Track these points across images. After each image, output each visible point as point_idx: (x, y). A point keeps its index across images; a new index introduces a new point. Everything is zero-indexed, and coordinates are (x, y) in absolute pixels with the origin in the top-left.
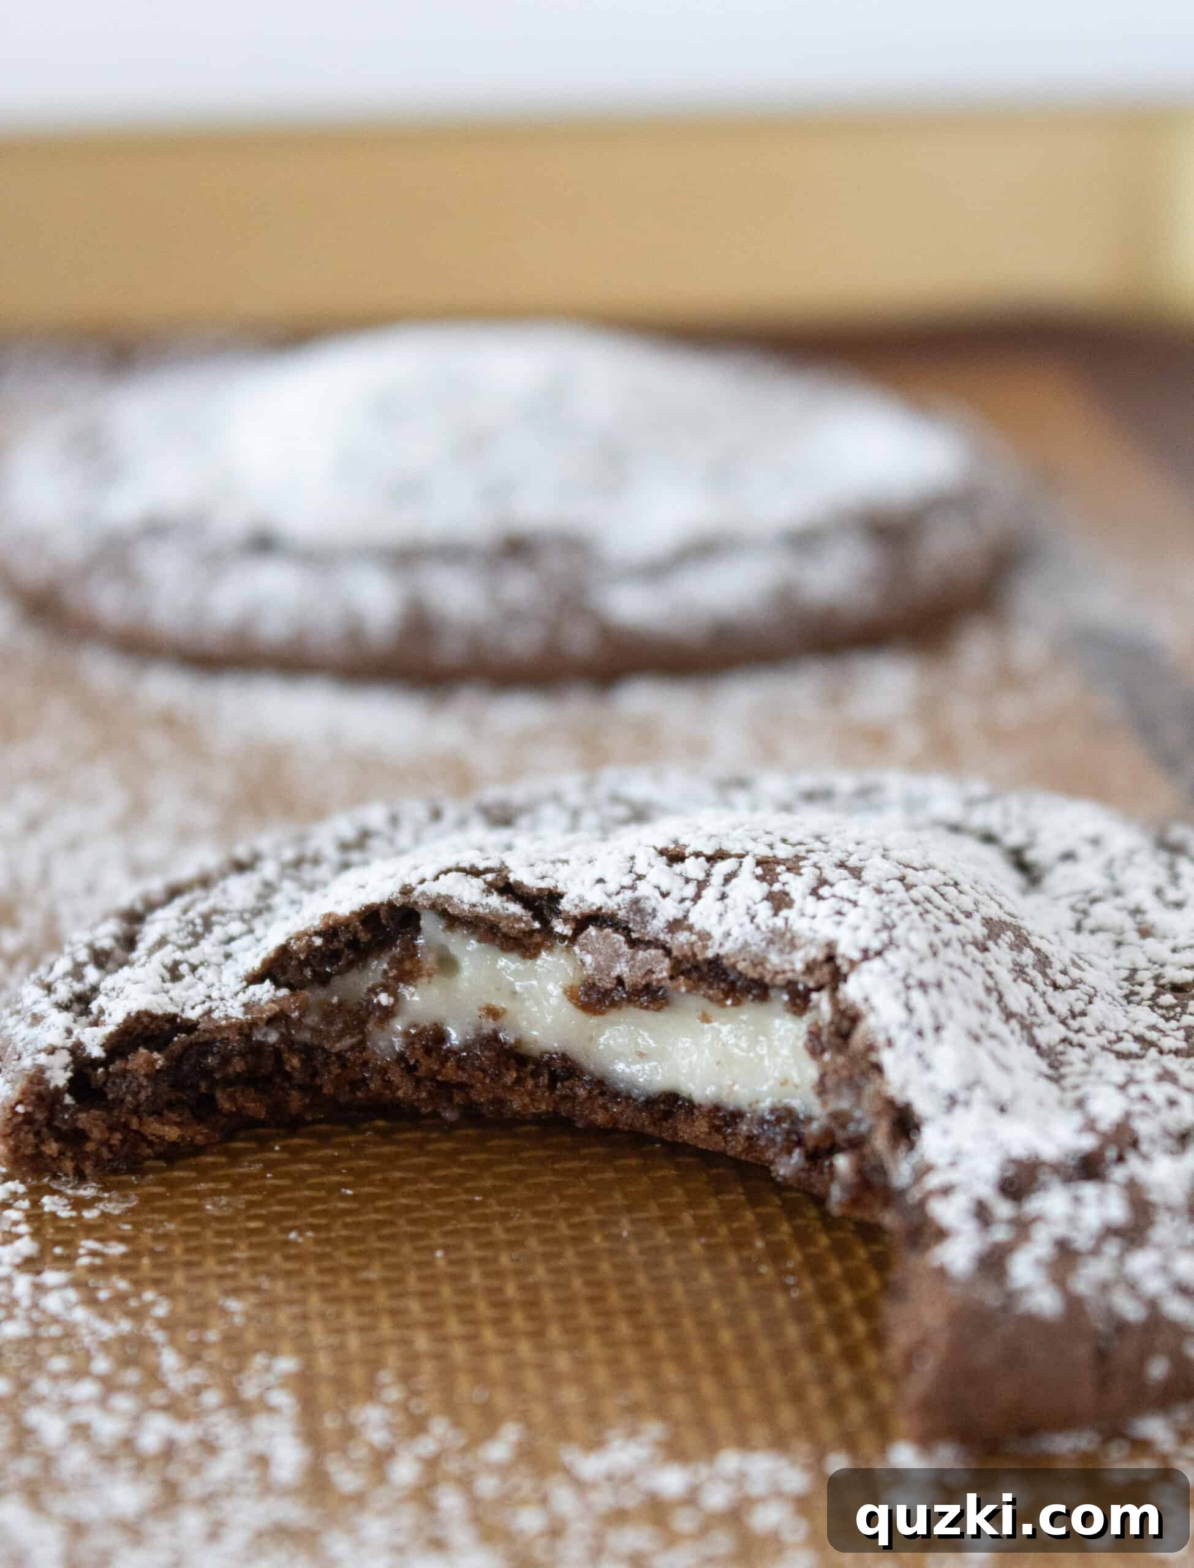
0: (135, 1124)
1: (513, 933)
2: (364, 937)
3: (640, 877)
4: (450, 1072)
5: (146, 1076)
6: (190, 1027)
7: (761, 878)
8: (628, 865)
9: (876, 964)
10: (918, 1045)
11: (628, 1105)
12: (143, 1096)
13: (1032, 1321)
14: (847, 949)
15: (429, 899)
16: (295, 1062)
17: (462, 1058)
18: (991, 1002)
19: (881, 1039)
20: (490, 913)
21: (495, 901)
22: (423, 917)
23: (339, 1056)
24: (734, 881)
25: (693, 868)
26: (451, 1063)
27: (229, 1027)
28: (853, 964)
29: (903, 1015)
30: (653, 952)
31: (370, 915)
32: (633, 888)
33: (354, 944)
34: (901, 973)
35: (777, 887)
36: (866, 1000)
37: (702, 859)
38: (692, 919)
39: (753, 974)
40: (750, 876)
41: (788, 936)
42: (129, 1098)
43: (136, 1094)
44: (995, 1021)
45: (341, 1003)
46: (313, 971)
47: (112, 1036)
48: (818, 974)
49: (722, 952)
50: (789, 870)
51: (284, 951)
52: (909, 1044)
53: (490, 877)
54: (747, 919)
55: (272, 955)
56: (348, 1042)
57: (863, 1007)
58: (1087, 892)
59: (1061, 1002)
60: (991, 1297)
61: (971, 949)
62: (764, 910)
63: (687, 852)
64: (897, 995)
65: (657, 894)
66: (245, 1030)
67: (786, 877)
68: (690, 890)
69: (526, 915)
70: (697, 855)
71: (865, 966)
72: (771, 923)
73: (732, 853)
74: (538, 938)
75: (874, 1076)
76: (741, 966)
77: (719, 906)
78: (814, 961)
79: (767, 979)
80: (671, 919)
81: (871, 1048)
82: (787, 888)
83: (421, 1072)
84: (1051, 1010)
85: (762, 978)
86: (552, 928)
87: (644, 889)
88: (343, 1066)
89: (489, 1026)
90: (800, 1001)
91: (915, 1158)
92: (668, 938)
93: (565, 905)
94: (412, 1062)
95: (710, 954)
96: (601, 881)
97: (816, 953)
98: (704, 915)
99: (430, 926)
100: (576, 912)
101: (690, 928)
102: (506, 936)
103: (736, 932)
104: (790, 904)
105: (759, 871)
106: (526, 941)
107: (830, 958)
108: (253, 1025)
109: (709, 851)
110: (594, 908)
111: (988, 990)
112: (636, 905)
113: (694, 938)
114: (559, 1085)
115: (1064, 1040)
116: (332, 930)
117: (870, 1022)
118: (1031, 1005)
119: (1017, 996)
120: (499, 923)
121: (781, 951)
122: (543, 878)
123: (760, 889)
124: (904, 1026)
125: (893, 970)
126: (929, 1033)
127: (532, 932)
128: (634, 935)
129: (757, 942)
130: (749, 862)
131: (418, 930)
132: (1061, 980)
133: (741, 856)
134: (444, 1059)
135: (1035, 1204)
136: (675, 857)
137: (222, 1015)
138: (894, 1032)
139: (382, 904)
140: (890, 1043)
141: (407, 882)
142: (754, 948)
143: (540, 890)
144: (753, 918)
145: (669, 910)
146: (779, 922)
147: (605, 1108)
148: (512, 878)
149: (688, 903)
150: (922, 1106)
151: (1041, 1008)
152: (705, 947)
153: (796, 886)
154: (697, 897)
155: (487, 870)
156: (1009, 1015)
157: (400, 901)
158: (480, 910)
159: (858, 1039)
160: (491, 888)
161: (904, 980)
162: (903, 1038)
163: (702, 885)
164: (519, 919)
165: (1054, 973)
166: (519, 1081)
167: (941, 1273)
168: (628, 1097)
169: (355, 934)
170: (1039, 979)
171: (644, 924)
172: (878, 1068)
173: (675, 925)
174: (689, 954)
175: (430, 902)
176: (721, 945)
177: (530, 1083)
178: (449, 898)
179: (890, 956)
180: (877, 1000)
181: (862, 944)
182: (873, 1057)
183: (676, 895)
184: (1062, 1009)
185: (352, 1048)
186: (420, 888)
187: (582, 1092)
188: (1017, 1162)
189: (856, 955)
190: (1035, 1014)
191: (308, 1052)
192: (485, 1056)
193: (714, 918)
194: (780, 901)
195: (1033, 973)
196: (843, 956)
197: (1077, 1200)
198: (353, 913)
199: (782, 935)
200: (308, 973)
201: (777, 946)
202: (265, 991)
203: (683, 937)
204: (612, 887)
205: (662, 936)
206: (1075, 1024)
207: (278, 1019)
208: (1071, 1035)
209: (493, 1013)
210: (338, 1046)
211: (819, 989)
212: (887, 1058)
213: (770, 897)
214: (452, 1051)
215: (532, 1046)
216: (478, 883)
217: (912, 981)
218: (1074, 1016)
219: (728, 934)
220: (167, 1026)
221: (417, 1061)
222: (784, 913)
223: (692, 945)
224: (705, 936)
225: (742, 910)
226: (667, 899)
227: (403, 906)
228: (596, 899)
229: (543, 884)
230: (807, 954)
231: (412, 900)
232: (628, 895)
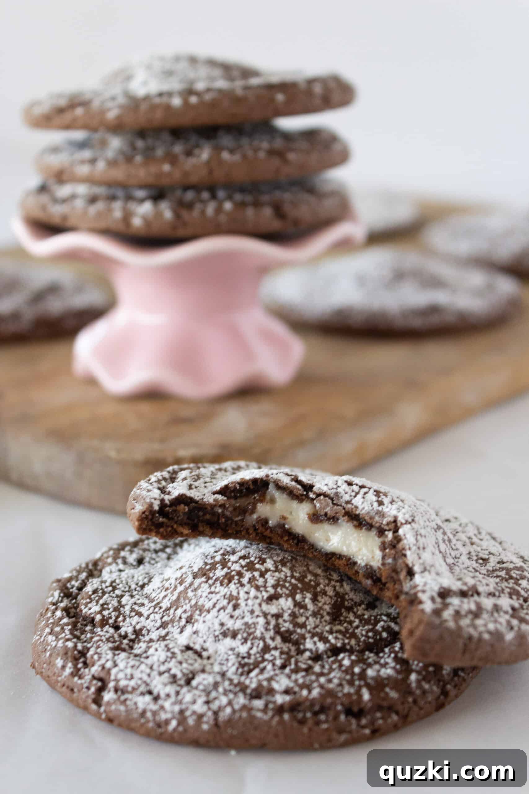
0: (175, 526)
1: (297, 494)
2: (252, 487)
3: (338, 487)
4: (268, 533)
5: (182, 512)
6: (196, 502)
7: (376, 495)
8: (336, 483)
9: (408, 526)
10: (418, 551)
11: (319, 554)
12: (180, 518)
13: (448, 629)
14: (401, 519)
15: (274, 479)
16: (223, 520)
17: (272, 530)
18: (436, 546)
19: (407, 547)
20: (292, 486)
21: (293, 483)
22: (270, 485)
23: (236, 522)
24: (367, 495)
25: (356, 488)
26: (269, 530)
27: (208, 504)
28: (402, 524)
29: (415, 542)
30: (340, 507)
31: (255, 481)
32: (336, 489)
33: (248, 489)
34: (416, 530)
35: (380, 499)
36: (404, 535)
37: (358, 487)
38: (353, 502)
39: (370, 522)
40: (372, 494)
41: (382, 513)
42: (176, 518)
43: (178, 517)
44: (437, 552)
45: (239, 506)
46: (234, 494)
47: (173, 499)
48: (390, 526)
49: (361, 513)
50: (384, 495)
51: (226, 487)
52: (415, 550)
53: (293, 477)
54: (370, 506)
55: (223, 487)
56: (240, 518)
57: (403, 537)
58: (455, 530)
59: (453, 553)
60: (437, 621)
61: (433, 530)
62: (376, 505)
63: (354, 483)
64: (414, 536)
65: (343, 492)
66: (212, 506)
67: (382, 497)
68: (353, 494)
69: (302, 490)
70: (357, 485)
71: (405, 526)
72: (378, 508)
73: (367, 487)
74: (304, 497)
75: (403, 557)
76: (366, 518)
77: (362, 500)
78: (390, 521)
79: (374, 524)
80: (347, 500)
81: (404, 549)
82: (383, 500)
83: (259, 531)
84: (450, 554)
85: (372, 523)
86: (309, 495)
87: (339, 490)
88: (236, 525)
89: (283, 522)
90: (381, 532)
91: (412, 583)
92: (345, 505)
93: (315, 489)
94: (257, 528)
95: (357, 512)
96: (326, 485)
97: (392, 519)
98: (358, 501)
99: (271, 488)
100: (318, 492)
101: (352, 504)
102: (294, 495)
103: (366, 508)
104: (384, 504)
105: (375, 493)
106: (300, 497)
107: (395, 521)
108: (215, 506)
109: (360, 484)
110: (324, 492)
111: (436, 543)
112: (337, 494)
113: (353, 507)
114: (300, 544)
115: (453, 564)
116: (243, 483)
117: (405, 542)
118: (445, 552)
119: (443, 547)
120: (294, 490)
121: (379, 517)
122: (309, 480)
123: (375, 498)
124: (414, 545)
125: (413, 529)
126: (421, 549)
127: (302, 495)
128: (335, 502)
129: (372, 513)
130: (372, 491)
131: (268, 488)
132: (454, 547)
133: (370, 488)
134: (266, 529)
135: (449, 600)
136: (350, 484)
137: (207, 500)
138: (411, 546)
139: (259, 478)
140: (410, 549)
141: (268, 473)
142: (371, 514)
143: (308, 484)
144: (372, 506)
145: (347, 498)
146: (380, 508)
147: (312, 553)
148: (299, 479)
149: (352, 497)
150: (416, 569)
151: (448, 553)
152: (356, 510)
153: (386, 501)
154: (355, 496)
155: (291, 475)
156: (440, 552)
157: (264, 479)
158: (289, 485)
159: (400, 546)
160: (292, 480)
161: (416, 532)
162: (414, 548)
163: (357, 493)
164: (300, 490)
165: (452, 544)
166: (287, 540)
167: (423, 611)
168: (320, 551)
169: (249, 486)
170: (449, 545)
171: (338, 499)
172: (405, 556)
173: (348, 502)
174: (351, 511)
175: (274, 481)
176: (361, 511)
177: (291, 541)
178: (280, 480)
179: (413, 524)
180: (408, 536)
181: (406, 519)
182: (404, 552)
183: (349, 493)
184: (453, 555)
185: (240, 520)
186: (271, 476)
187: (306, 547)
188: (444, 589)
189: (404, 522)
190: (446, 554)
191: (227, 518)
192: (279, 531)
193: (360, 503)
194: (381, 503)
195: (447, 543)
196: (400, 521)
197: (462, 602)
198: (250, 479)
199: (380, 513)
200: (233, 494)
201: (378, 515)
202: (219, 497)
203: (349, 506)
204: (331, 487)
205: (343, 504)
206: (456, 560)
207: (223, 506)
208: (455, 563)
209: (284, 518)
210: (237, 519)
211: (389, 530)
212: (408, 553)
213: (378, 501)
214: (270, 527)
215: (293, 531)
216: (289, 478)
217: (418, 533)
218: (456, 558)
219: (364, 508)
220: (189, 500)
221: (258, 528)
222: (382, 506)
223: (352, 509)
224: (357, 507)
225: (369, 503)
226: (346, 495)
227: (265, 480)
228: (325, 489)
229: (309, 482)
230: (387, 520)
231: (269, 479)
232: (335, 491)
